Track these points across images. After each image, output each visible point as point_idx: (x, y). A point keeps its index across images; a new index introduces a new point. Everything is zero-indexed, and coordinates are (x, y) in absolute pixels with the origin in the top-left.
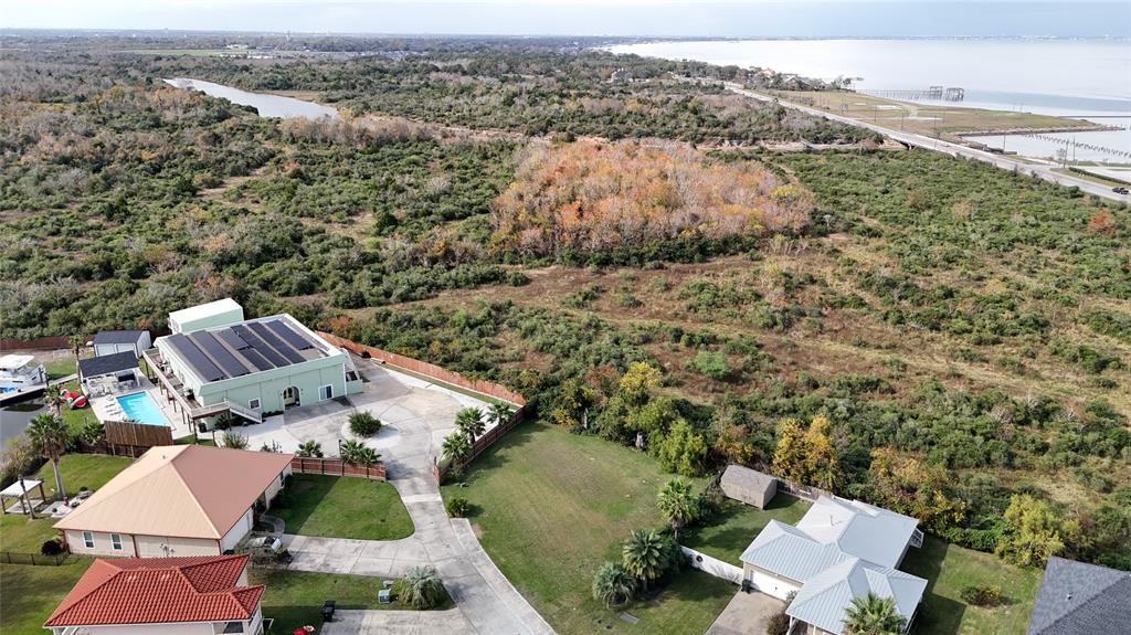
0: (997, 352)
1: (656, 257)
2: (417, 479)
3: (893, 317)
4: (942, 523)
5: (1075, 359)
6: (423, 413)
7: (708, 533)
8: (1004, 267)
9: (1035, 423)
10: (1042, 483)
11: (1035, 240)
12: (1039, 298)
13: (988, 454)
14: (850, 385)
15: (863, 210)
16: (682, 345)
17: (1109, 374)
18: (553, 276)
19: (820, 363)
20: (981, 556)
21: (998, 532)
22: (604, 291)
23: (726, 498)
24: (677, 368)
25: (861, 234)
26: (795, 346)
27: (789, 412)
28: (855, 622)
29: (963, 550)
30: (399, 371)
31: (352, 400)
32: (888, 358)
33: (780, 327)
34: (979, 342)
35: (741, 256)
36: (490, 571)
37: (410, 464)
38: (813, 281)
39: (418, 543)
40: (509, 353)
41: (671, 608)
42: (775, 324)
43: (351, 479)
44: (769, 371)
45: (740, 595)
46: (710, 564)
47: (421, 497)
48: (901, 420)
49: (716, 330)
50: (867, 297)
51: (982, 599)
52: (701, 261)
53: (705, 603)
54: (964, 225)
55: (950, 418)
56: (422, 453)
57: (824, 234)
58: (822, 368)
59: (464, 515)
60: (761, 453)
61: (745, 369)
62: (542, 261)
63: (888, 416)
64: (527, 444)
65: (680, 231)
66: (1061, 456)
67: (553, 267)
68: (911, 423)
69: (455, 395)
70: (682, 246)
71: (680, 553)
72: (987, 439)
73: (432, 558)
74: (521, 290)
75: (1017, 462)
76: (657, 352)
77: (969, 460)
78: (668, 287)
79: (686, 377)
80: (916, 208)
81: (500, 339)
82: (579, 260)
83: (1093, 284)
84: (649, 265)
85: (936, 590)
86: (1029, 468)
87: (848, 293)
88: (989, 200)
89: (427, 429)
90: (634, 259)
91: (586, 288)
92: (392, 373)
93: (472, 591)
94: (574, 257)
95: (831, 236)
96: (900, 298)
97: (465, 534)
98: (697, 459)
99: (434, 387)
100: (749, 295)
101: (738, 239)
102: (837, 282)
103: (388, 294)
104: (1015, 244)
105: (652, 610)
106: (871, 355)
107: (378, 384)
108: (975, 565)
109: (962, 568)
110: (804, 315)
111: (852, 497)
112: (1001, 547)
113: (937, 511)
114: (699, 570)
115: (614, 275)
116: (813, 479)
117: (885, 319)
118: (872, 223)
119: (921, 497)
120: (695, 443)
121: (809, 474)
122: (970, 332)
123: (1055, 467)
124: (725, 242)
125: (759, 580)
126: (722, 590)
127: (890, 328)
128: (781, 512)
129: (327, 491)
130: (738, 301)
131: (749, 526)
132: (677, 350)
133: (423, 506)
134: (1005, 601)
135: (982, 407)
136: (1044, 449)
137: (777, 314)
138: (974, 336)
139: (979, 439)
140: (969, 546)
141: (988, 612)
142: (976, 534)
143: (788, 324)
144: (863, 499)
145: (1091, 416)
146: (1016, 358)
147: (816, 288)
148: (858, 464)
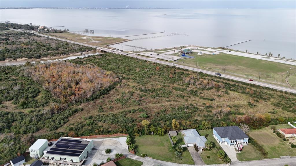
40: (107, 127)
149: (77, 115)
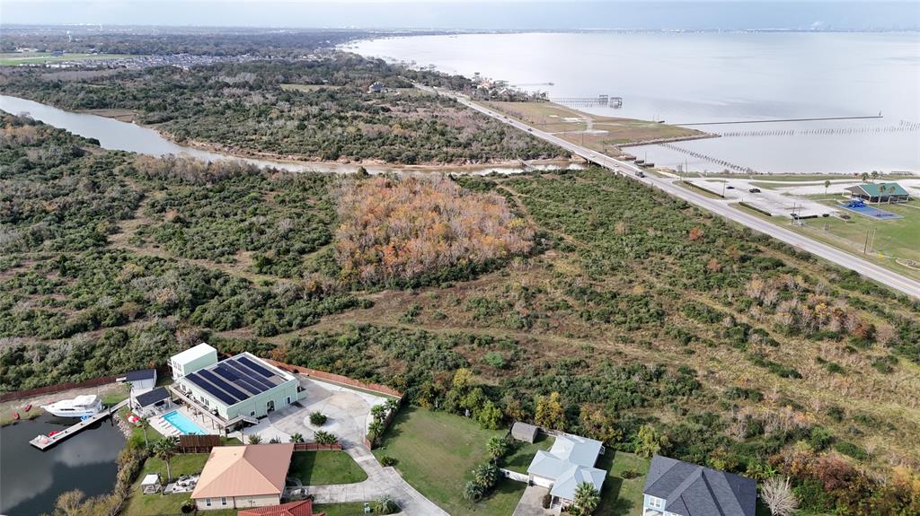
0: (637, 336)
1: (446, 280)
2: (358, 448)
3: (585, 316)
4: (612, 441)
5: (676, 337)
6: (344, 406)
7: (509, 459)
8: (644, 271)
9: (655, 380)
10: (657, 414)
11: (660, 250)
12: (661, 294)
13: (633, 401)
14: (566, 365)
15: (563, 229)
16: (475, 345)
17: (692, 345)
18: (387, 299)
19: (550, 351)
20: (630, 455)
21: (636, 443)
22: (422, 308)
23: (515, 440)
24: (475, 362)
25: (563, 250)
26: (536, 341)
27: (538, 386)
28: (579, 494)
29: (622, 453)
30: (320, 380)
31: (301, 403)
32: (584, 344)
33: (526, 328)
34: (630, 329)
35: (497, 273)
36: (412, 492)
37: (351, 439)
38: (540, 291)
39: (372, 483)
40: (380, 362)
41: (499, 498)
42: (523, 326)
43: (323, 452)
44: (524, 360)
45: (528, 487)
46: (514, 475)
47: (363, 458)
48: (593, 385)
49: (491, 332)
50: (571, 301)
51: (629, 476)
52: (475, 279)
53: (514, 494)
54: (622, 240)
55: (615, 382)
56: (354, 432)
57: (542, 252)
58: (551, 354)
59: (390, 465)
60: (528, 413)
61: (512, 360)
62: (377, 287)
63: (587, 384)
64: (408, 421)
65: (458, 259)
66: (665, 398)
67: (385, 292)
68: (597, 387)
69: (358, 393)
70: (461, 270)
71: (500, 472)
72: (632, 393)
73: (383, 489)
74: (370, 312)
75: (646, 403)
76: (463, 352)
77: (624, 406)
78: (459, 302)
79: (482, 368)
80: (595, 227)
81: (370, 352)
82: (401, 286)
83: (689, 282)
84: (444, 285)
85: (611, 474)
86: (651, 406)
87: (560, 299)
88: (636, 216)
89: (351, 417)
90: (434, 282)
91: (411, 308)
92: (316, 382)
93: (407, 502)
94: (397, 284)
95: (547, 253)
96: (588, 301)
97: (393, 475)
98: (498, 420)
99: (344, 389)
100: (506, 305)
101: (493, 262)
102: (553, 290)
103: (290, 324)
104: (650, 253)
105: (491, 500)
106: (576, 343)
107: (311, 391)
108: (627, 460)
109: (622, 461)
110: (537, 317)
111: (572, 433)
112: (637, 450)
113: (610, 436)
114: (508, 478)
115: (423, 294)
116: (555, 426)
117: (581, 316)
118: (569, 239)
119: (603, 430)
120: (497, 412)
121: (552, 424)
122: (625, 322)
123: (663, 404)
124: (486, 264)
125: (536, 480)
126: (520, 487)
127: (584, 323)
128: (541, 444)
129: (314, 460)
130: (501, 310)
131: (527, 453)
132: (473, 350)
133: (367, 462)
134: (639, 475)
135: (631, 373)
136: (658, 394)
137: (524, 320)
138: (627, 325)
139: (629, 393)
140: (624, 451)
141: (632, 481)
142: (627, 445)
143: (530, 326)
144: (578, 435)
145: (680, 374)
146: (647, 339)
147: (541, 296)
148: (574, 414)
149: (349, 313)
